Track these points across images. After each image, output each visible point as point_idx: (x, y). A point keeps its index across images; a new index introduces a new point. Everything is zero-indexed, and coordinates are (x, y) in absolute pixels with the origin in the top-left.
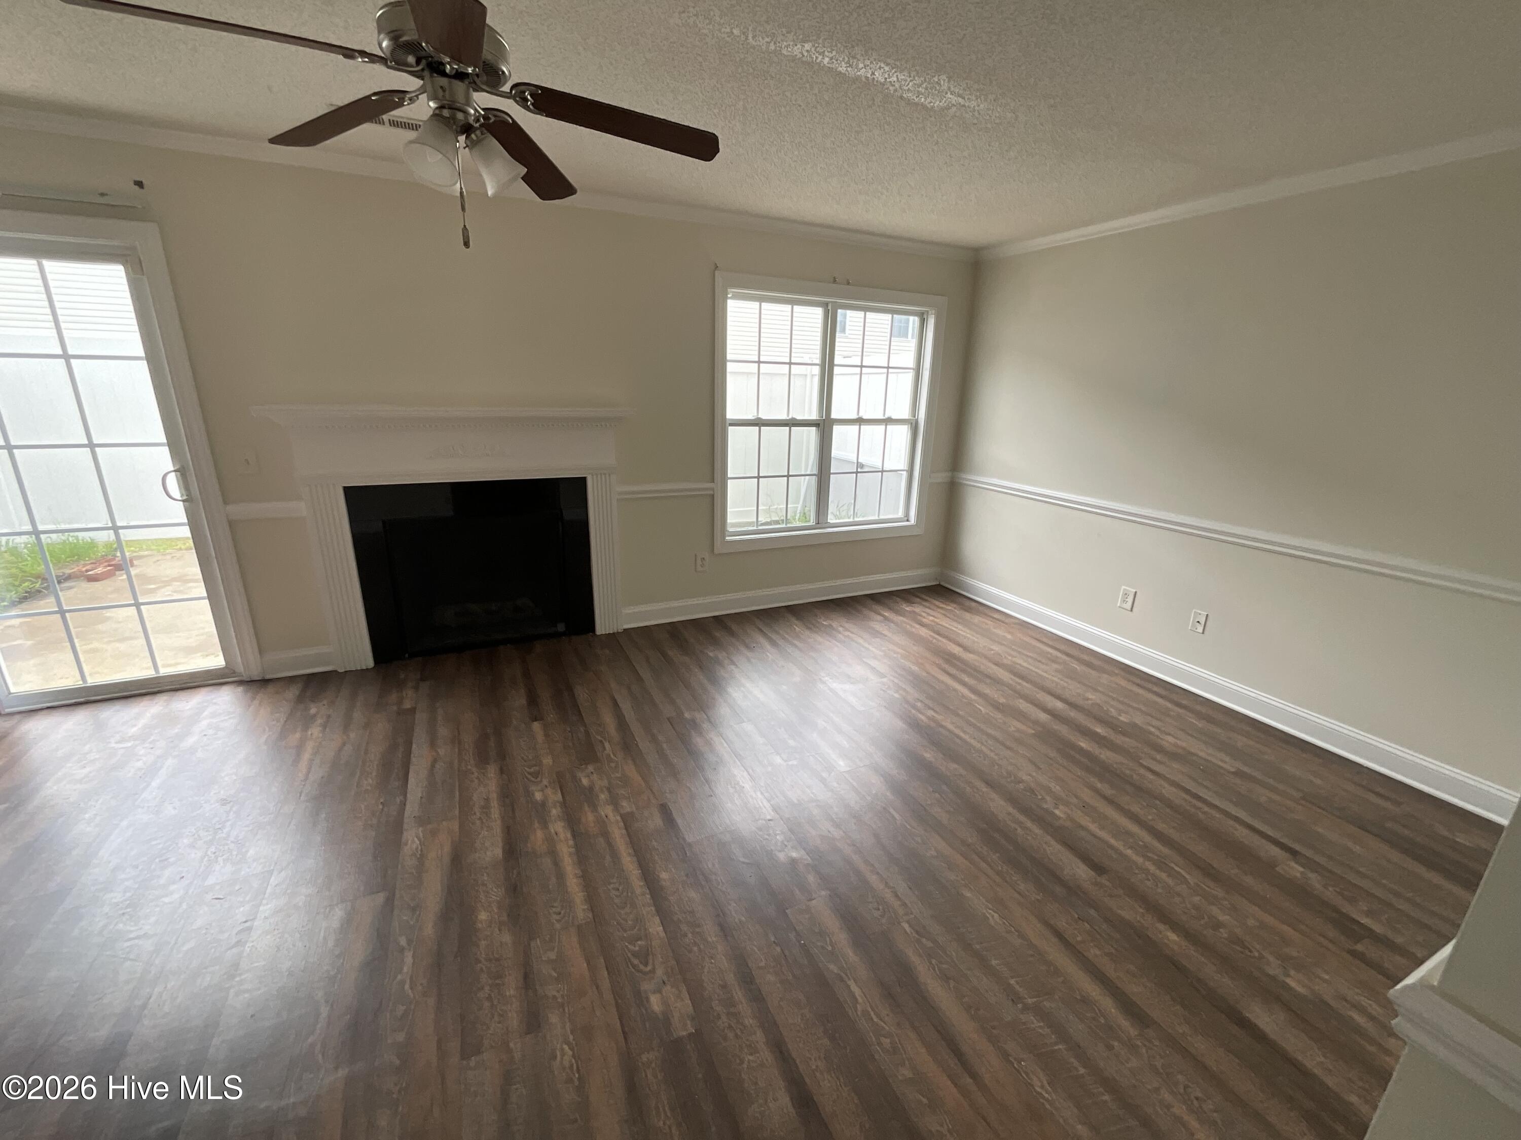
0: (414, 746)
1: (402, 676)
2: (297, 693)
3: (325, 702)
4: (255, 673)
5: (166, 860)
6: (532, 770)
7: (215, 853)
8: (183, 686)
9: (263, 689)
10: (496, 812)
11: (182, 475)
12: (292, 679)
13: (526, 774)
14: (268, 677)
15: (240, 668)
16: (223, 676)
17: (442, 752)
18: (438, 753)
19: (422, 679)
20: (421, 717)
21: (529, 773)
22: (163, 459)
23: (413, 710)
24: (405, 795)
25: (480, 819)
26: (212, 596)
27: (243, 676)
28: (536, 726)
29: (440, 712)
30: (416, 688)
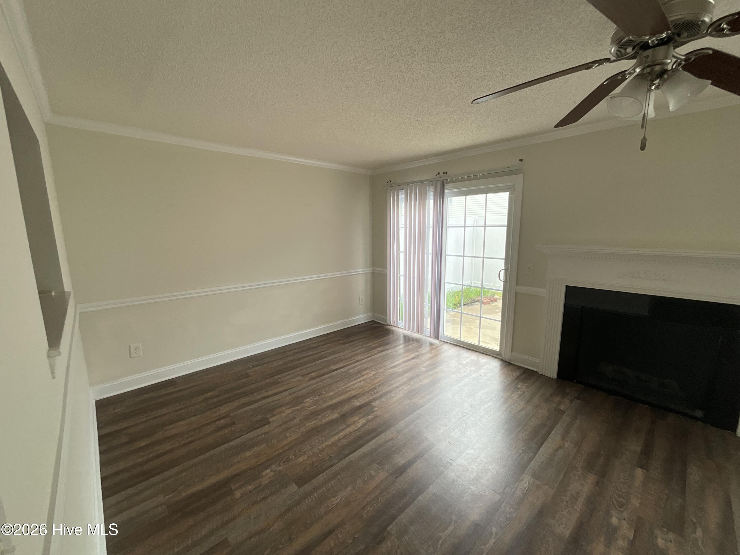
0: (553, 432)
1: (568, 391)
2: (518, 375)
3: (526, 385)
4: (507, 359)
5: (446, 415)
6: (620, 499)
7: (458, 424)
8: (484, 352)
9: (507, 367)
10: (579, 505)
11: (506, 271)
12: (520, 367)
13: (614, 500)
14: (512, 362)
15: (503, 354)
16: (497, 355)
17: (566, 445)
18: (564, 444)
19: (578, 398)
20: (566, 419)
21: (616, 500)
22: (501, 264)
23: (563, 412)
24: (535, 454)
25: (567, 502)
26: (502, 321)
27: (503, 357)
28: (639, 473)
29: (578, 422)
30: (571, 401)
